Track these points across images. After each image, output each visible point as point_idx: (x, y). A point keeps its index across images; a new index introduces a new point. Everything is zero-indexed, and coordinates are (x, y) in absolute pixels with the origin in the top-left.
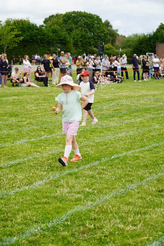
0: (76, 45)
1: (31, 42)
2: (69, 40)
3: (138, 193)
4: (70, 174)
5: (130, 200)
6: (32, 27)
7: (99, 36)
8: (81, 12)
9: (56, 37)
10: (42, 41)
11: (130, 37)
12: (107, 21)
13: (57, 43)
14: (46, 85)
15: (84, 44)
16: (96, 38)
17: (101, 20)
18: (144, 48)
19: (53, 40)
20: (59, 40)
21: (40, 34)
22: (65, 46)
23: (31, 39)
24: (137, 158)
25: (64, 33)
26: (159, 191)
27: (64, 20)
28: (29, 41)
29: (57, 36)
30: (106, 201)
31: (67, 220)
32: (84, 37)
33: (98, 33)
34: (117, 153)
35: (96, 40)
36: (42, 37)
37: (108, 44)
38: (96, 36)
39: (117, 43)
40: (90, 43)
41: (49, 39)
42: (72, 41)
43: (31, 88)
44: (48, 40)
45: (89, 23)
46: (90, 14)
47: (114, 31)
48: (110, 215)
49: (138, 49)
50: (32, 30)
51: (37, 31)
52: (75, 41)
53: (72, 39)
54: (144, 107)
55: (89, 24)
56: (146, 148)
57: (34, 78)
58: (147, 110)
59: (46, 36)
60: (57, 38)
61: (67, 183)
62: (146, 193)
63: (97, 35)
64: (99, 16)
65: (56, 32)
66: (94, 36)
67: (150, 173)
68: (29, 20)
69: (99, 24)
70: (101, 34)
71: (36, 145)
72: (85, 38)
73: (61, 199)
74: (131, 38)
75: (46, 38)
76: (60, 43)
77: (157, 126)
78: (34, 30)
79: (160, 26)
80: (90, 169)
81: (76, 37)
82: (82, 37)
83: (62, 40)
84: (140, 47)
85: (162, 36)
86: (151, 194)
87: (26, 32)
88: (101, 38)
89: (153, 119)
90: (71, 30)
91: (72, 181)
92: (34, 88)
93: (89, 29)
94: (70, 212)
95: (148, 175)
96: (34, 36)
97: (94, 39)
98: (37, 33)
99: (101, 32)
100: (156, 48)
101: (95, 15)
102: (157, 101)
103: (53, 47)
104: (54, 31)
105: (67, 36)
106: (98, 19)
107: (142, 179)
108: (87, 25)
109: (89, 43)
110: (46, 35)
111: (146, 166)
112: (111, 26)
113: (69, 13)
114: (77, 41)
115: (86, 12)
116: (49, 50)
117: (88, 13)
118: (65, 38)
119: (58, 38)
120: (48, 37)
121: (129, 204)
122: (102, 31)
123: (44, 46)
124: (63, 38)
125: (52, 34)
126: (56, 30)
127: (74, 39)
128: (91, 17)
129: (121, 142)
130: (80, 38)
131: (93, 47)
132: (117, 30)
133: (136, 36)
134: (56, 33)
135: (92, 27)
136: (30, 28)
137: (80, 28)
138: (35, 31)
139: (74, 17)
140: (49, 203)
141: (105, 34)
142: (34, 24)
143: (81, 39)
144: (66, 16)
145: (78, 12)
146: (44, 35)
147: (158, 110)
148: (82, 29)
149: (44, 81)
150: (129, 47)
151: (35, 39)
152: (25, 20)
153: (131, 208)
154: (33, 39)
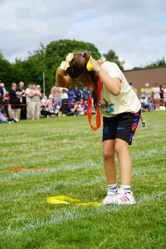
10: (7, 79)
21: (4, 69)
29: (29, 72)
36: (6, 73)
44: (15, 76)
46: (82, 43)
64: (93, 45)
65: (29, 67)
75: (13, 74)
110: (13, 70)
119: (31, 74)
120: (15, 74)
125: (22, 70)
134: (28, 68)
145: (65, 40)
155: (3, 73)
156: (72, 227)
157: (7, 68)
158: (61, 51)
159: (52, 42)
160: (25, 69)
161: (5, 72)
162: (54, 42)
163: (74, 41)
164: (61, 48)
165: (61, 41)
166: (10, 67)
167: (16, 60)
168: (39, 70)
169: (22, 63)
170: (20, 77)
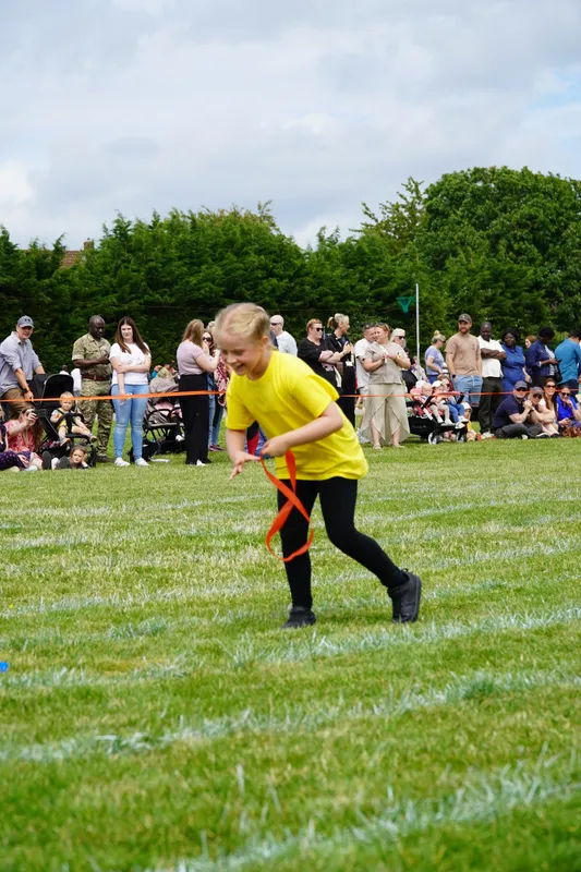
155: (274, 281)
156: (527, 832)
157: (289, 265)
158: (480, 210)
159: (445, 177)
160: (351, 271)
161: (281, 278)
162: (455, 176)
163: (525, 173)
164: (478, 197)
165: (478, 173)
166: (298, 263)
167: (321, 239)
168: (401, 275)
169: (342, 247)
170: (332, 298)
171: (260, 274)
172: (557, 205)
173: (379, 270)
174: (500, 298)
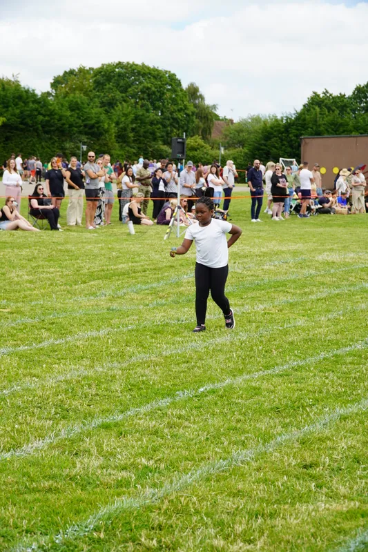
0: (121, 137)
1: (22, 130)
2: (106, 126)
3: (259, 469)
4: (106, 427)
5: (240, 486)
6: (25, 96)
7: (173, 118)
8: (137, 65)
9: (77, 121)
10: (46, 129)
11: (243, 124)
12: (192, 85)
13: (80, 132)
14: (54, 227)
15: (140, 136)
16: (168, 122)
17: (179, 84)
18: (275, 148)
19: (71, 126)
20: (85, 126)
21: (43, 112)
22: (98, 140)
23: (21, 123)
24: (257, 391)
25: (95, 111)
26: (305, 467)
27: (97, 83)
28: (17, 129)
29: (80, 119)
30: (187, 486)
31: (97, 529)
32: (140, 120)
33: (172, 113)
34: (211, 380)
35: (169, 128)
36: (47, 118)
37: (194, 137)
38: (169, 120)
39: (215, 136)
40: (153, 133)
41: (64, 124)
42: (114, 130)
43: (19, 232)
44: (59, 125)
45: (153, 89)
46: (155, 70)
47: (208, 107)
48: (195, 519)
49: (262, 150)
50: (24, 102)
51: (36, 106)
52: (122, 128)
53: (114, 125)
54: (274, 278)
55: (154, 93)
56: (277, 370)
57: (28, 210)
58: (280, 286)
59: (56, 117)
60: (80, 121)
61: (99, 446)
62: (275, 470)
63: (170, 116)
64: (174, 75)
65: (78, 109)
66: (164, 119)
67: (286, 426)
68: (19, 79)
69: (174, 91)
70: (179, 116)
71: (30, 361)
72: (143, 122)
73: (85, 483)
74: (245, 124)
75: (56, 121)
76: (86, 134)
77: (301, 322)
78: (28, 102)
79: (312, 98)
80: (151, 415)
81: (123, 119)
82: (136, 120)
83: (92, 127)
84: (265, 145)
85: (316, 121)
86: (286, 473)
87: (11, 106)
88: (178, 123)
89: (292, 305)
90: (111, 104)
91: (110, 442)
92: (27, 234)
93: (153, 104)
94: (104, 511)
95: (279, 429)
96: (29, 116)
97: (164, 126)
98: (37, 110)
99: (179, 111)
100: (302, 148)
101: (166, 72)
102: (301, 265)
103: (71, 141)
104: (74, 107)
105: (103, 117)
106: (173, 80)
107: (266, 438)
108: (149, 95)
109: (151, 133)
110: (55, 114)
111: (277, 410)
112: (202, 97)
113: (109, 65)
114: (125, 129)
115: (146, 64)
116: (63, 149)
117: (152, 67)
118: (98, 122)
119: (83, 121)
120: (60, 120)
121: (237, 494)
122: (181, 109)
123: (51, 139)
124: (93, 121)
125: (69, 113)
126: (78, 104)
127: (117, 123)
128: (158, 75)
129: (221, 357)
130: (132, 122)
131: (160, 142)
132: (214, 107)
133: (257, 120)
134: (77, 111)
135: (160, 99)
136: (20, 98)
137: (133, 101)
138: (31, 105)
139: (119, 75)
140: (57, 490)
141: (188, 115)
142: (30, 90)
143: (134, 126)
144: (100, 72)
145: (128, 63)
146: (52, 114)
147: (304, 286)
148: (137, 103)
149: (51, 218)
150: (241, 143)
151: (30, 122)
152: (10, 81)
153: (241, 502)
154: (26, 124)
159: (103, 65)
160: (73, 113)
163: (143, 66)
165: (119, 64)
170: (67, 126)
171: (36, 113)
172: (159, 83)
173: (86, 112)
174: (138, 129)
